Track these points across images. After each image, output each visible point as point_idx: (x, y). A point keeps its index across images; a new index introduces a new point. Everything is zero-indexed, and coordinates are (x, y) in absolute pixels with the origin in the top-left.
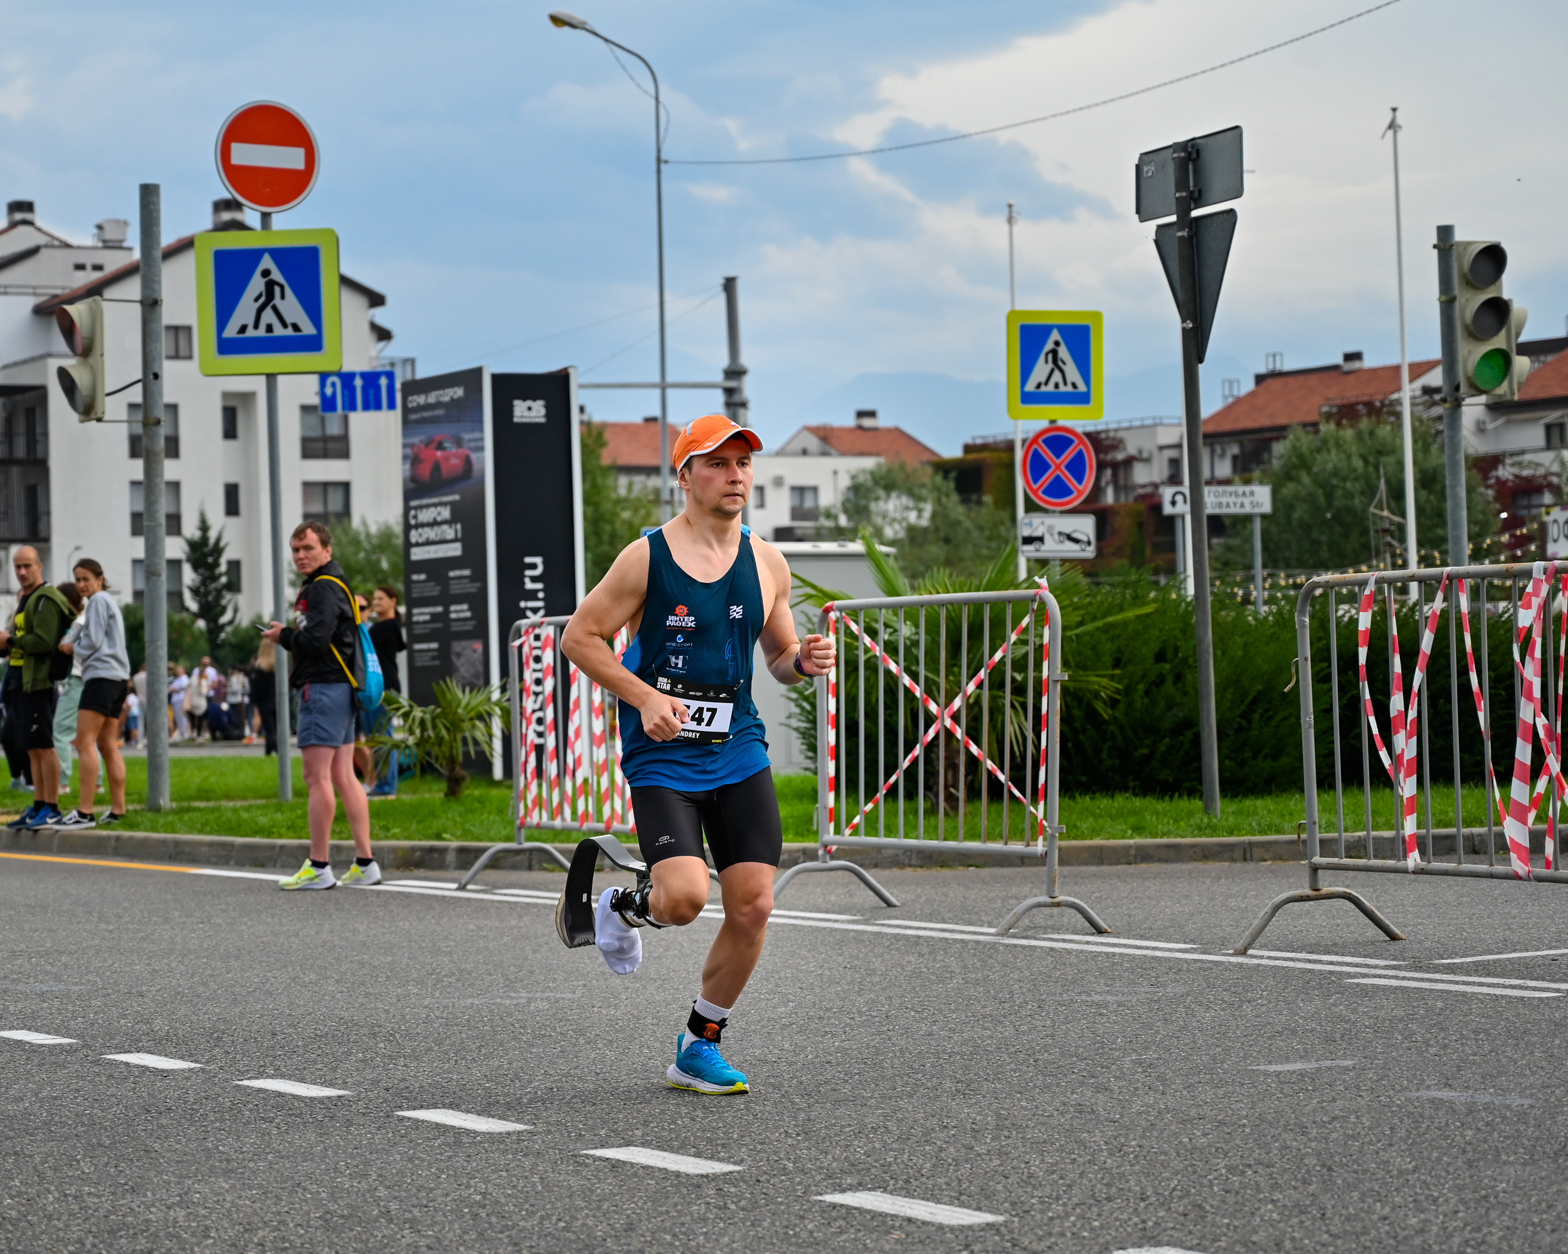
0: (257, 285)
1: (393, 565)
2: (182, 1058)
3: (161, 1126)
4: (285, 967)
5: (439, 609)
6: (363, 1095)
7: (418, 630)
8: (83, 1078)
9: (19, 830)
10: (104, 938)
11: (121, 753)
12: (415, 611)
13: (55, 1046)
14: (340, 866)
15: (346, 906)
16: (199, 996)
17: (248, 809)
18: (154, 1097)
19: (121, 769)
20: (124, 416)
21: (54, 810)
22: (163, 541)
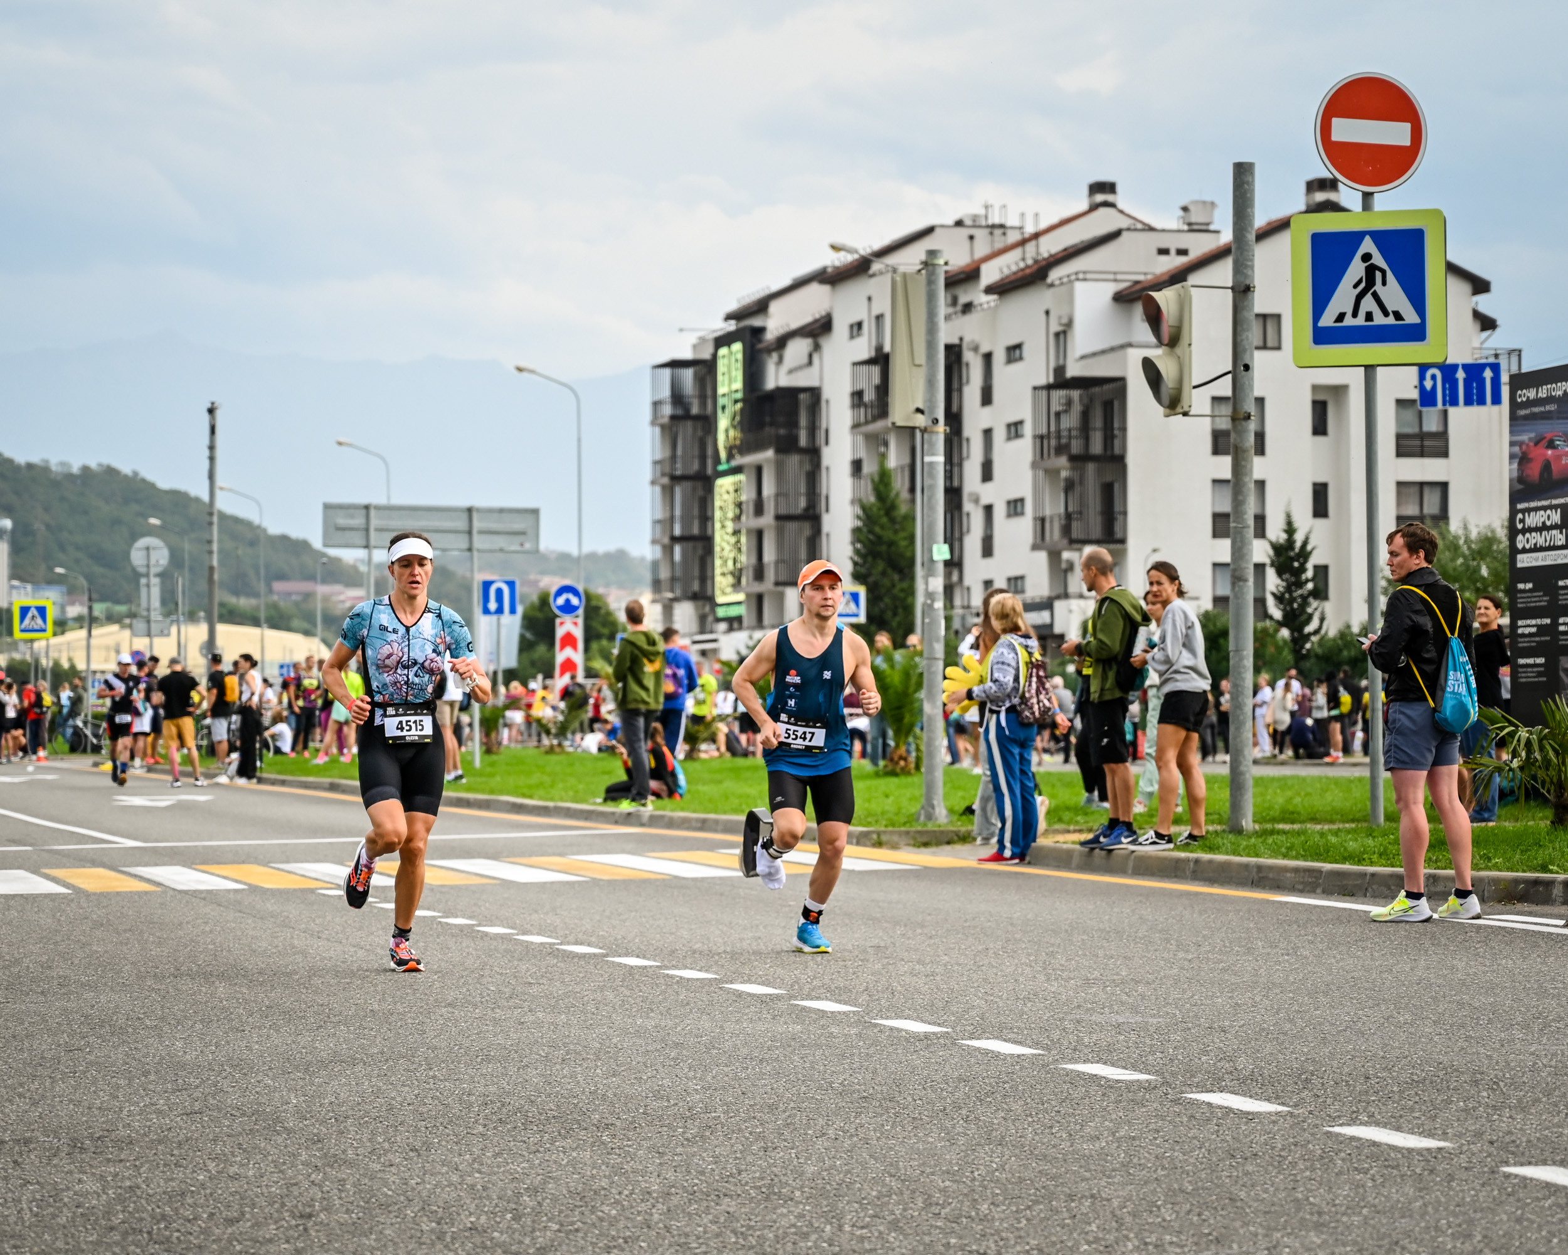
0: (1356, 270)
1: (1494, 573)
2: (1268, 1100)
3: (1247, 1173)
4: (1378, 1005)
5: (1548, 621)
6: (1465, 1148)
7: (1523, 644)
8: (1163, 1118)
9: (1092, 849)
10: (1182, 968)
11: (1202, 770)
12: (1520, 623)
13: (1132, 1082)
14: (1437, 896)
15: (1443, 941)
16: (1285, 1034)
17: (1336, 833)
18: (1239, 1141)
19: (1201, 788)
20: (1208, 411)
21: (1129, 828)
22: (1251, 544)
